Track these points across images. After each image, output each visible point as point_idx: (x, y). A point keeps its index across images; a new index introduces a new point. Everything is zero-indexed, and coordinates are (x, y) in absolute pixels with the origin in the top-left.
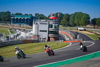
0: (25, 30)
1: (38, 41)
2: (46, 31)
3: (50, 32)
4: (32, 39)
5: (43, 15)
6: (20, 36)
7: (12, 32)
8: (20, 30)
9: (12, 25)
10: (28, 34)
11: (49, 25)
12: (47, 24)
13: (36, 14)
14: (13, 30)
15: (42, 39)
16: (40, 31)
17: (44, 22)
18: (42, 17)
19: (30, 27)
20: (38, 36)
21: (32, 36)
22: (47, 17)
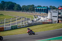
0: (43, 16)
1: (52, 23)
2: (57, 17)
3: (59, 17)
4: (48, 21)
5: (54, 7)
6: (40, 20)
7: (35, 17)
8: (40, 16)
9: (35, 13)
10: (45, 19)
11: (58, 13)
12: (57, 12)
13: (50, 6)
14: (36, 16)
15: (54, 22)
16: (53, 17)
17: (55, 11)
18: (54, 8)
20: (51, 20)
22: (57, 8)
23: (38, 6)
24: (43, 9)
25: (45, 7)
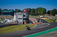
0: (9, 18)
1: (17, 24)
2: (22, 19)
3: (24, 19)
5: (19, 10)
6: (7, 22)
7: (2, 20)
8: (7, 18)
9: (2, 16)
10: (11, 21)
11: (23, 15)
12: (22, 15)
15: (19, 23)
19: (12, 17)
20: (17, 21)
21: (14, 21)
22: (22, 11)
23: (5, 10)
24: (9, 12)
25: (11, 10)
